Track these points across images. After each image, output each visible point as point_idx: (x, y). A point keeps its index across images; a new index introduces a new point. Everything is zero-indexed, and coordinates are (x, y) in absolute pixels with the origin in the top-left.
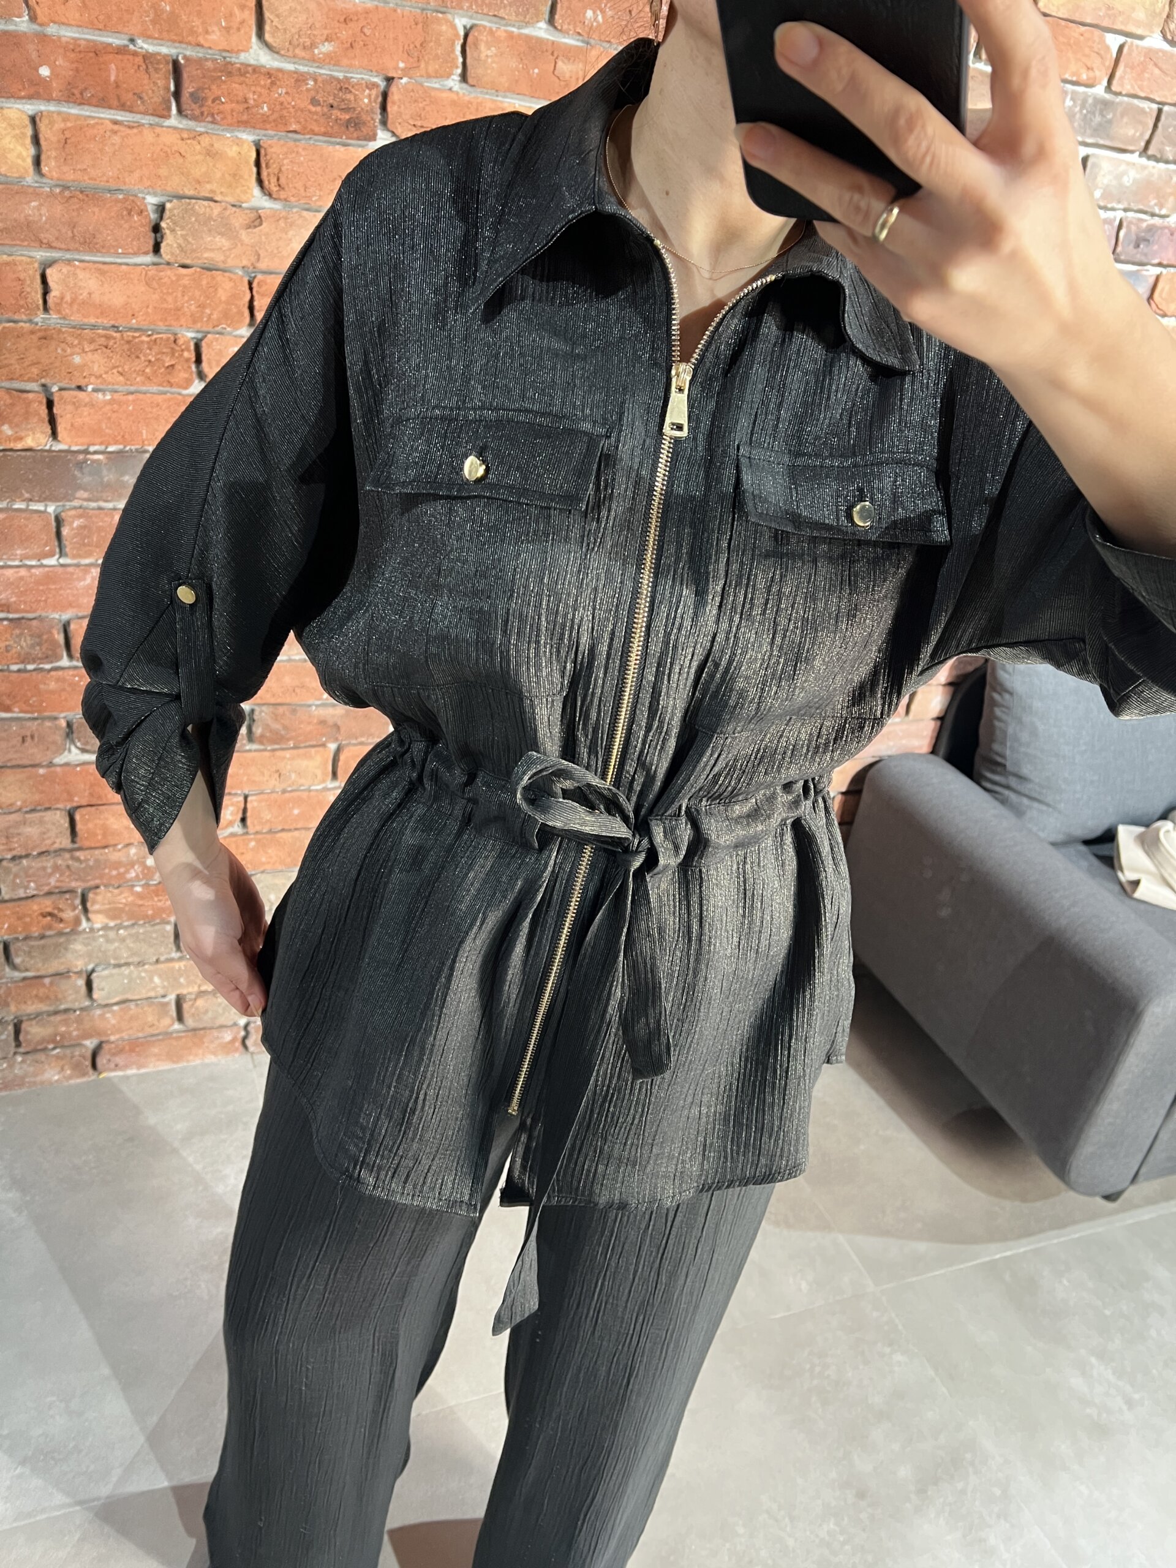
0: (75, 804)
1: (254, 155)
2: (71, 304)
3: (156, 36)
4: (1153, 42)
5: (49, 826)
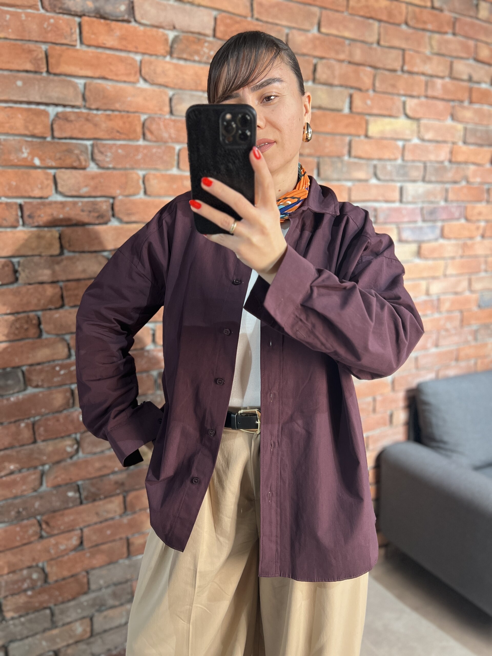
1: (57, 235)
3: (10, 194)
4: (416, 141)
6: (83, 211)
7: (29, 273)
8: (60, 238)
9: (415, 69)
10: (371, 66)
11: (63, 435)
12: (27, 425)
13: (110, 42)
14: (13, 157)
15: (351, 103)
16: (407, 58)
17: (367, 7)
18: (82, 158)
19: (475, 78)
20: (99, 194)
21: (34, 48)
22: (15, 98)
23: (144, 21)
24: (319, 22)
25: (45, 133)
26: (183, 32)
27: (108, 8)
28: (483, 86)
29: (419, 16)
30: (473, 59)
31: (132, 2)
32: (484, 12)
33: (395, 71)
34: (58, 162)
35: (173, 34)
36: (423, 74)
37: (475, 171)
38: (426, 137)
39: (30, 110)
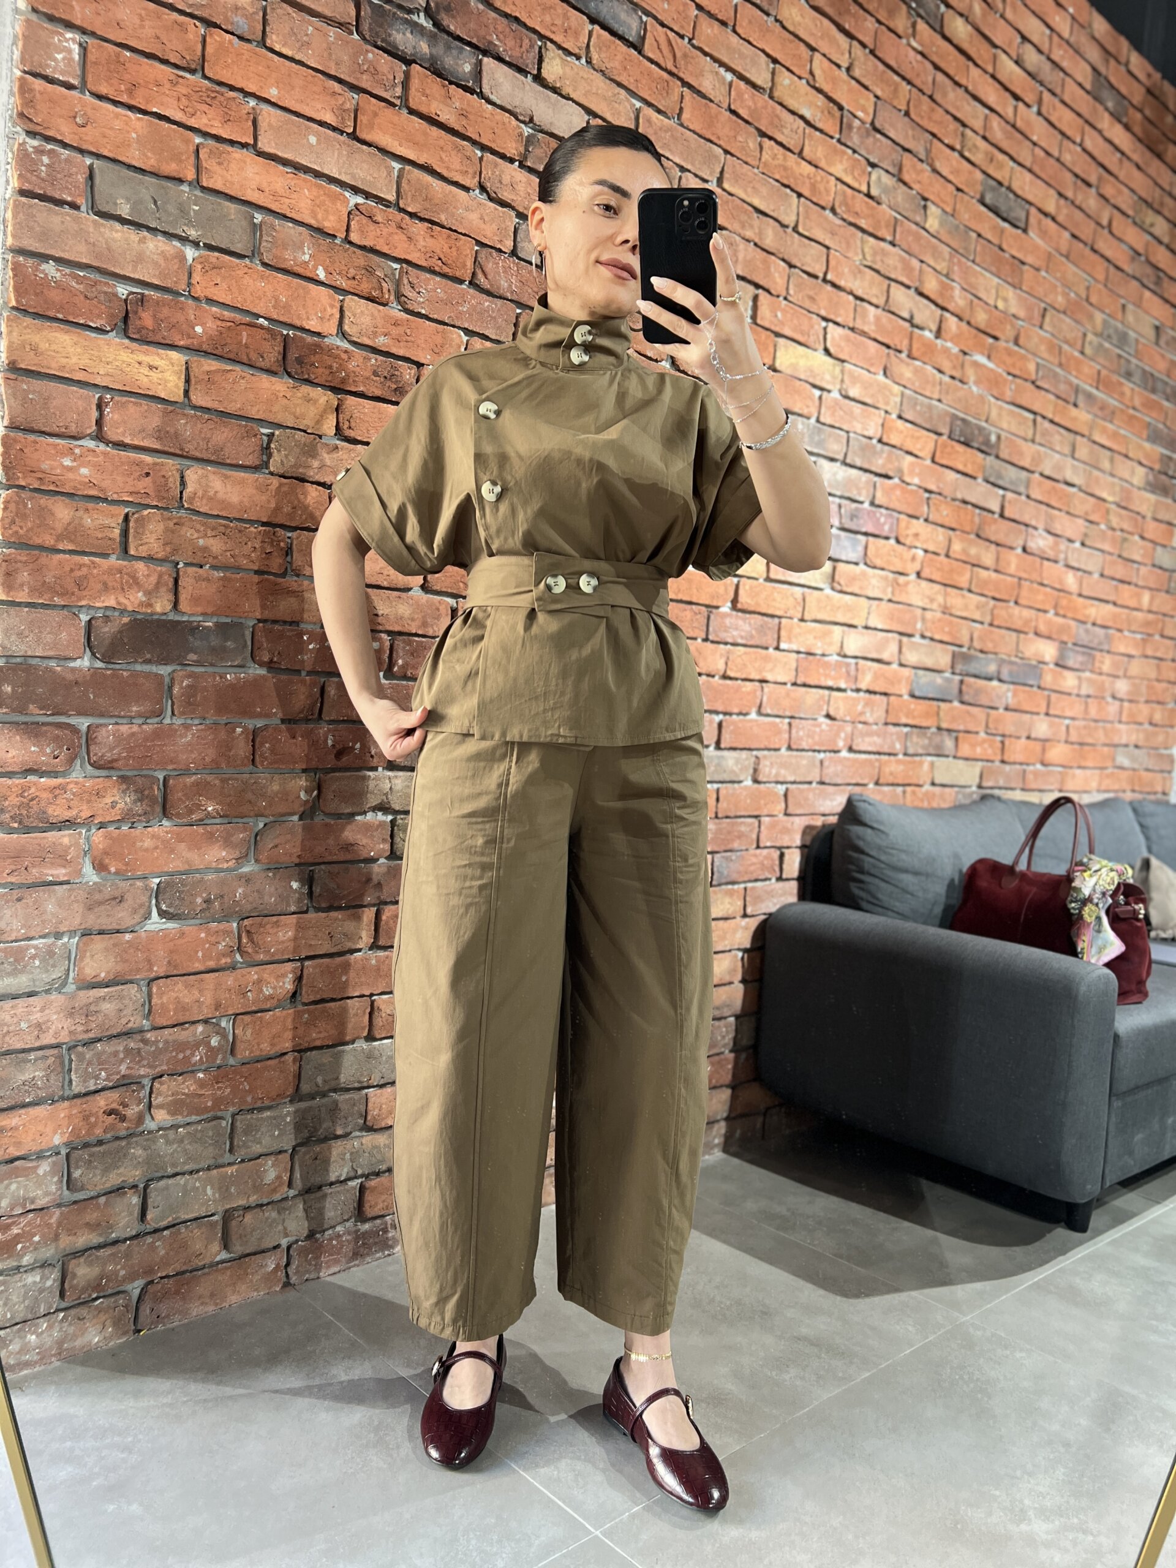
0: (153, 975)
2: (201, 498)
3: (275, 317)
4: (835, 394)
5: (126, 1002)
6: (375, 374)
7: (286, 456)
8: (337, 410)
9: (842, 283)
10: (783, 260)
12: (245, 732)
13: (446, 116)
14: (288, 257)
15: (755, 308)
16: (832, 263)
17: (785, 169)
18: (384, 284)
19: (917, 321)
20: (401, 352)
21: (340, 90)
22: (302, 161)
23: (493, 98)
24: (722, 172)
25: (338, 231)
26: (542, 131)
27: (448, 62)
28: (927, 334)
29: (850, 202)
30: (917, 290)
31: (481, 61)
32: (933, 222)
33: (816, 277)
34: (350, 282)
35: (527, 131)
36: (851, 293)
37: (912, 464)
38: (851, 394)
39: (320, 187)
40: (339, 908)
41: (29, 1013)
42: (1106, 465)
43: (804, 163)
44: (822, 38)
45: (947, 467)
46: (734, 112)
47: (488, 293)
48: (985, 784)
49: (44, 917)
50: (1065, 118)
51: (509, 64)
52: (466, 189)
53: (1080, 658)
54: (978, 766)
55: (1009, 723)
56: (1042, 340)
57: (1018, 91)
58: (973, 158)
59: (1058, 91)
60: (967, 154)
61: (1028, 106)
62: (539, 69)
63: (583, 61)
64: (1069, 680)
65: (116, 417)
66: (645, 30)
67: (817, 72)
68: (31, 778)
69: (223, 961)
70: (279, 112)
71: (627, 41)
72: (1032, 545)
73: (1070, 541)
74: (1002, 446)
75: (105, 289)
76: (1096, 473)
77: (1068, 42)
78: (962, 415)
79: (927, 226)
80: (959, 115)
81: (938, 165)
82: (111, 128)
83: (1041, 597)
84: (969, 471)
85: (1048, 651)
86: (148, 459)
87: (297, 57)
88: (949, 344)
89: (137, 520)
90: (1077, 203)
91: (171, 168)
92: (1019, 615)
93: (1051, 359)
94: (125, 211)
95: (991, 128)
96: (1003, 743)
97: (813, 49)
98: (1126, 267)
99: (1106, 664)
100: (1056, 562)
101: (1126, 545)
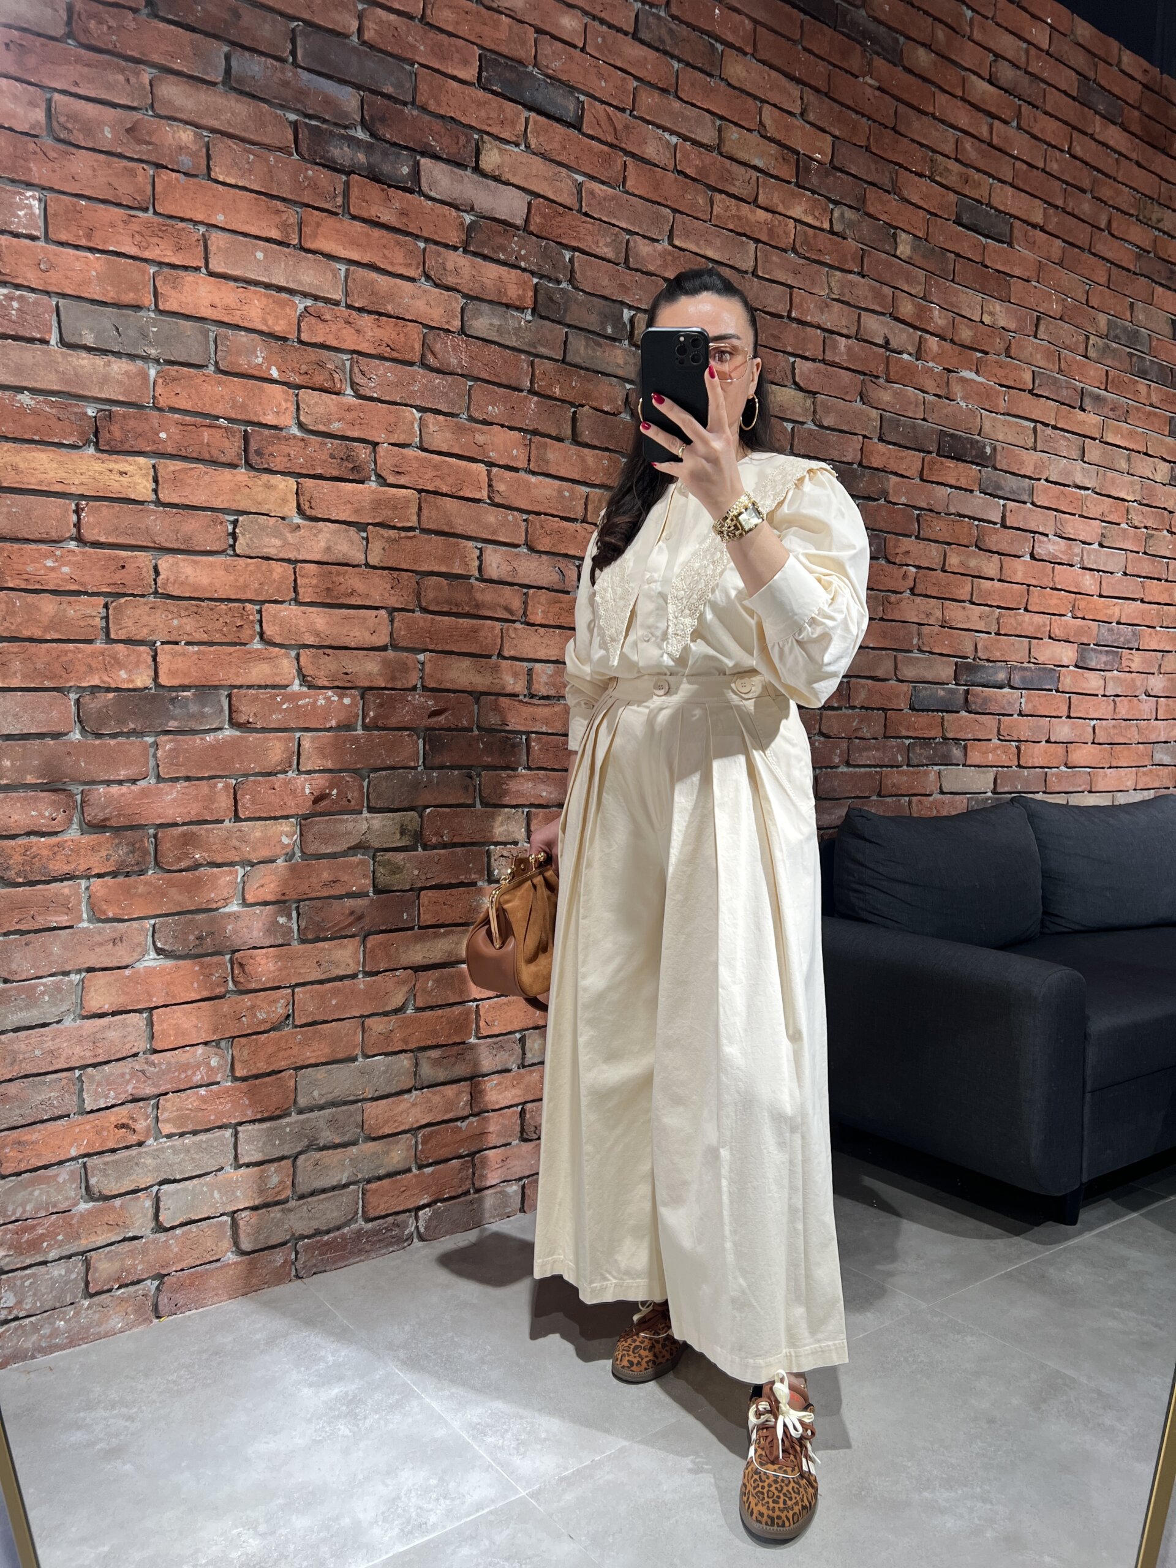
0: (153, 1005)
2: (174, 584)
3: (233, 416)
4: (810, 426)
5: (130, 1029)
6: (332, 457)
7: (251, 539)
8: (297, 493)
9: (809, 319)
11: (278, 814)
12: (226, 786)
13: (387, 217)
14: (242, 360)
16: (796, 300)
17: (739, 218)
18: (336, 376)
19: (894, 344)
20: (356, 434)
21: (284, 209)
22: (252, 276)
23: (433, 194)
24: (671, 231)
25: (289, 333)
26: (484, 217)
27: (386, 168)
28: (905, 356)
29: (812, 241)
30: (890, 315)
31: (418, 163)
32: (904, 248)
33: (781, 317)
34: (302, 377)
35: (468, 219)
36: (818, 327)
37: (898, 484)
38: (825, 424)
39: (268, 296)
40: (325, 939)
41: (42, 1042)
42: (1123, 465)
43: (759, 211)
44: (771, 89)
45: (937, 483)
46: (680, 172)
47: (438, 371)
48: (999, 790)
49: (52, 958)
50: (1049, 128)
51: (448, 161)
52: (412, 280)
53: (1104, 658)
54: (990, 774)
55: (1024, 728)
56: (1037, 348)
57: (993, 110)
58: (944, 182)
59: (1039, 103)
60: (938, 178)
61: (1006, 122)
62: (477, 161)
63: (523, 147)
64: (1093, 682)
65: (91, 519)
66: (583, 109)
67: (768, 122)
68: (33, 839)
69: (218, 990)
70: (227, 235)
71: (566, 122)
72: (1039, 551)
73: (1084, 543)
74: (998, 458)
75: (76, 410)
76: (1110, 474)
77: (1048, 53)
78: (952, 431)
79: (898, 253)
80: (924, 142)
81: (905, 193)
82: (73, 270)
83: (1054, 601)
84: (963, 483)
85: (1067, 654)
86: (123, 553)
87: (240, 184)
88: (931, 364)
89: (115, 608)
90: (1069, 210)
91: (129, 298)
92: (1029, 622)
93: (1051, 366)
94: (89, 340)
95: (964, 149)
96: (1018, 748)
97: (763, 101)
98: (1132, 267)
99: (1137, 661)
100: (1072, 566)
101: (1151, 542)
